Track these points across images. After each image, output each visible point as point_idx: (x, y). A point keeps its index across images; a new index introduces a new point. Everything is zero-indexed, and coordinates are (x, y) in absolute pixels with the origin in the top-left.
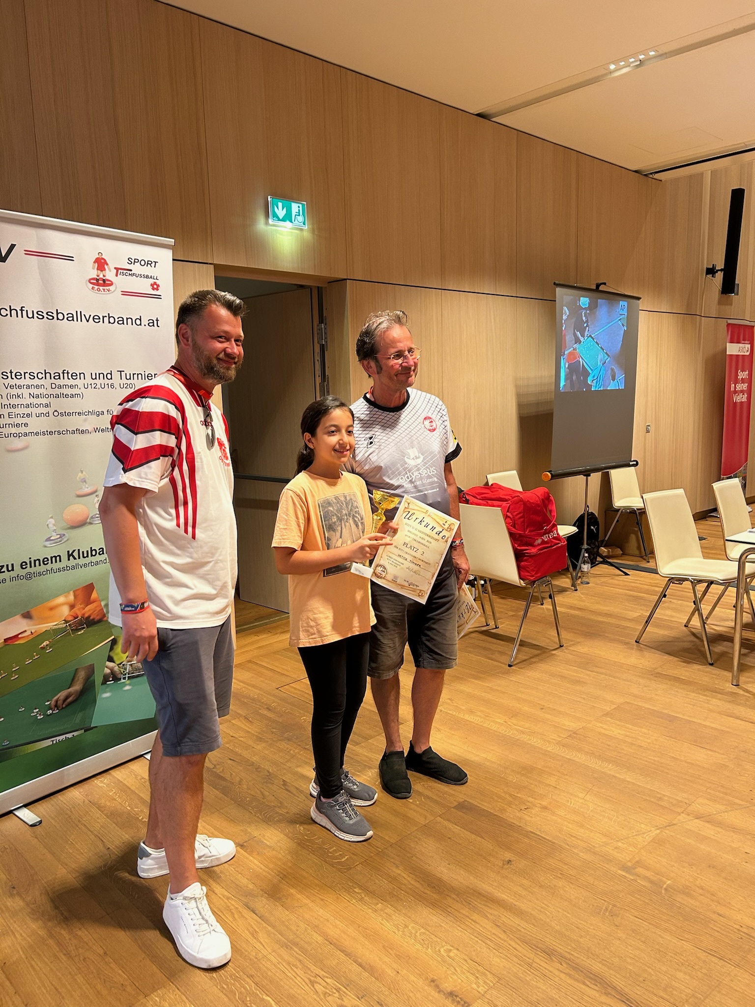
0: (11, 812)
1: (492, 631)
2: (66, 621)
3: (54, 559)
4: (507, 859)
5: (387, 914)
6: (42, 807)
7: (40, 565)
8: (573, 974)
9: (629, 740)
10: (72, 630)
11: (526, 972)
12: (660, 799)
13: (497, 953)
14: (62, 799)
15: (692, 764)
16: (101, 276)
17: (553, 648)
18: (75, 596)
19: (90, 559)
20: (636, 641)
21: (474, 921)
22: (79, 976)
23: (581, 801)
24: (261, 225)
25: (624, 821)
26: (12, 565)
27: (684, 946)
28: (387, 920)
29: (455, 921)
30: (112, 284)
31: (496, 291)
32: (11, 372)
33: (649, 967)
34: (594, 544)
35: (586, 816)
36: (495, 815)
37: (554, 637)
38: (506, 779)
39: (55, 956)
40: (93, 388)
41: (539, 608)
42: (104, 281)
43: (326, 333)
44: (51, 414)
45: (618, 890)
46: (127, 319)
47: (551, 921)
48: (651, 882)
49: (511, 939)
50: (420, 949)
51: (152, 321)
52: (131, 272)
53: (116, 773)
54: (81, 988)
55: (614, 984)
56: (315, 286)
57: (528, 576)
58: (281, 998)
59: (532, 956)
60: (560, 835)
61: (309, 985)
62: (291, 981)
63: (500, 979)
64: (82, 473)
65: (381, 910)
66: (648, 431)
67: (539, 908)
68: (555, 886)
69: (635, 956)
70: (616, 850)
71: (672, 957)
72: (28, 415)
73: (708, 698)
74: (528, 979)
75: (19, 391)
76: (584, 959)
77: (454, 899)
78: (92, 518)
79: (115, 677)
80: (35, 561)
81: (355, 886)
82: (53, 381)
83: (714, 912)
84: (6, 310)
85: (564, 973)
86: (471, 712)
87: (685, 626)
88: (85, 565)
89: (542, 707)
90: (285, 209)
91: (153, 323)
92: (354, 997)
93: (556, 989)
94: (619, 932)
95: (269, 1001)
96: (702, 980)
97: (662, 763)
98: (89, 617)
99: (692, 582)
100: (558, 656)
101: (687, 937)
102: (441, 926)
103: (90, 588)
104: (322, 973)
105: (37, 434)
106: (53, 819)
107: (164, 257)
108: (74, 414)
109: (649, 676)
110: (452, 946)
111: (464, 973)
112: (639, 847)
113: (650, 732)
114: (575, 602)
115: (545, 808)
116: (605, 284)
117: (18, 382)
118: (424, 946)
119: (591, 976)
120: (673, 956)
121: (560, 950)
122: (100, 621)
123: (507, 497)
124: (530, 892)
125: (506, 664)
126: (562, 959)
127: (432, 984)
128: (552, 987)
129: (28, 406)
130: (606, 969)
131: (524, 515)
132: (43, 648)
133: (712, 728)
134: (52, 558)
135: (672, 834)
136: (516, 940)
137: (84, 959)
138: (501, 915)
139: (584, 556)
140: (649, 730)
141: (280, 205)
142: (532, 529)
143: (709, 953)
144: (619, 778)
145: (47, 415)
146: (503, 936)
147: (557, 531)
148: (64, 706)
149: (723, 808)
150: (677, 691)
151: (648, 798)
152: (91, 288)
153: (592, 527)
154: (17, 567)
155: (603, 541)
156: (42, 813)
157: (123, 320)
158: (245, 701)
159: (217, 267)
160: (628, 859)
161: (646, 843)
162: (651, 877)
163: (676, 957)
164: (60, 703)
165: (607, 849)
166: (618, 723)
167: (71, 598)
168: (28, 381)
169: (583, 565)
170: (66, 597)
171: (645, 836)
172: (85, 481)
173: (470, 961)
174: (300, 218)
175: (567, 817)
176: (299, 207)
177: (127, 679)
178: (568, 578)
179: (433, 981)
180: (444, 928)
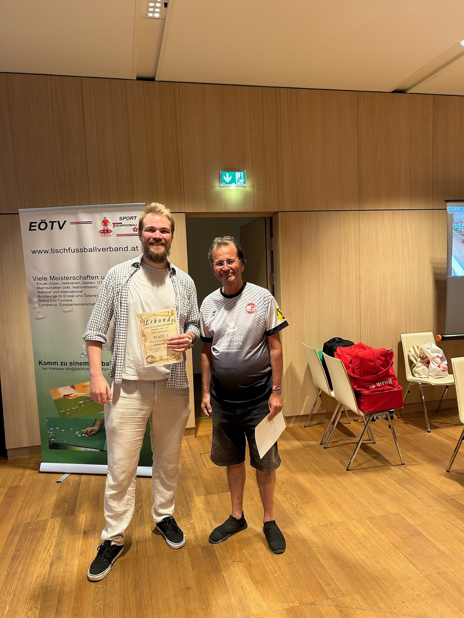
3: (85, 363)
7: (78, 365)
16: (106, 229)
26: (66, 362)
30: (111, 232)
32: (65, 277)
42: (107, 231)
51: (134, 248)
52: (121, 224)
57: (364, 409)
72: (72, 296)
75: (68, 285)
80: (76, 363)
82: (83, 280)
84: (62, 250)
105: (77, 305)
108: (93, 296)
117: (68, 281)
129: (72, 292)
131: (360, 367)
132: (80, 404)
145: (81, 296)
148: (90, 435)
152: (101, 235)
154: (68, 364)
157: (118, 249)
168: (72, 281)
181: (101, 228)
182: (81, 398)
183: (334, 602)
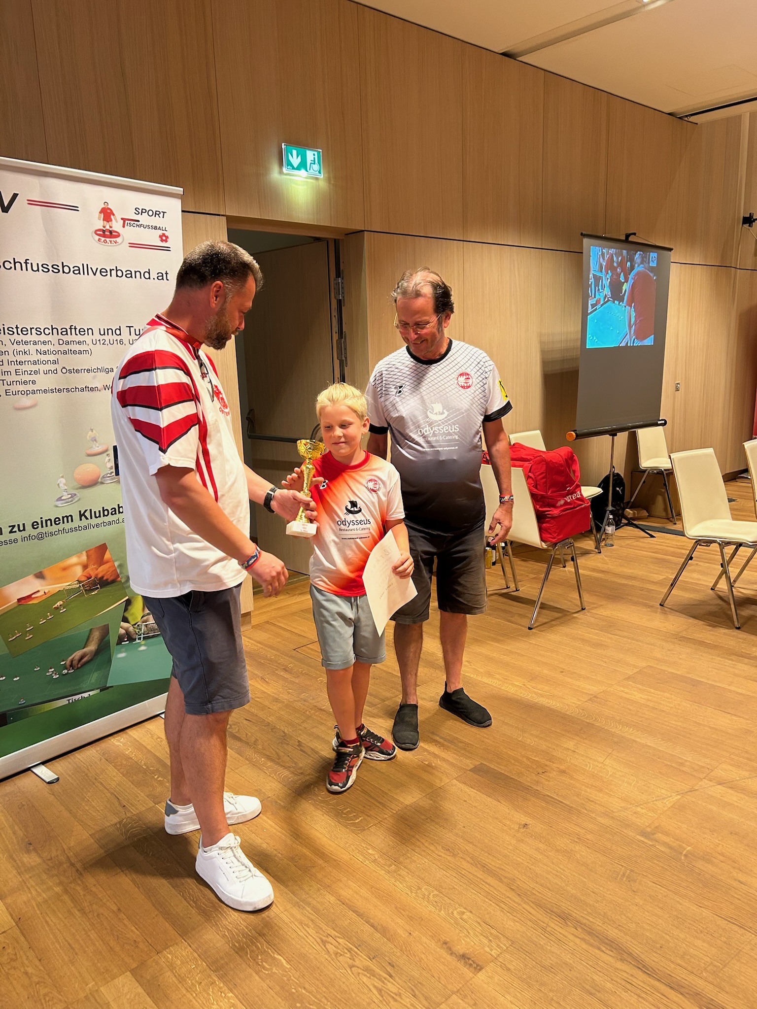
0: (29, 769)
1: (512, 593)
2: (79, 582)
3: (65, 519)
4: (523, 823)
5: (400, 875)
6: (60, 764)
7: (51, 525)
8: (588, 939)
9: (651, 704)
10: (85, 590)
11: (540, 936)
12: (682, 764)
13: (511, 916)
14: (79, 757)
15: (716, 729)
16: (108, 227)
17: (574, 611)
18: (88, 556)
19: (102, 519)
20: (660, 605)
21: (488, 884)
22: (93, 931)
23: (600, 765)
24: (275, 175)
25: (644, 785)
26: (24, 524)
27: (704, 914)
28: (400, 882)
29: (469, 884)
30: (118, 236)
31: (520, 243)
32: (17, 328)
33: (666, 934)
34: (619, 505)
35: (605, 780)
36: (512, 778)
37: (577, 599)
38: (524, 743)
39: (69, 911)
40: (101, 343)
41: (561, 571)
42: (111, 232)
43: (343, 288)
44: (59, 371)
45: (636, 856)
46: (135, 272)
47: (566, 885)
48: (671, 848)
49: (525, 903)
50: (433, 910)
51: (161, 275)
52: (138, 223)
53: (132, 732)
54: (94, 944)
55: (630, 951)
56: (332, 239)
57: (550, 538)
58: (293, 957)
59: (546, 920)
60: (578, 800)
61: (321, 945)
62: (303, 940)
63: (513, 942)
64: (92, 431)
65: (395, 872)
66: (677, 390)
67: (554, 872)
68: (572, 850)
69: (653, 922)
70: (635, 815)
71: (690, 924)
72: (36, 372)
73: (734, 663)
74: (542, 943)
75: (26, 348)
76: (600, 924)
77: (468, 862)
78: (103, 477)
79: (130, 637)
80: (46, 521)
81: (368, 847)
82: (60, 336)
83: (736, 880)
84: (10, 263)
85: (578, 937)
86: (489, 674)
87: (712, 589)
88: (97, 525)
89: (562, 670)
90: (300, 157)
92: (365, 957)
93: (570, 955)
94: (636, 897)
95: (280, 960)
96: (721, 948)
97: (684, 728)
98: (103, 577)
99: (719, 544)
100: (580, 619)
101: (706, 904)
102: (454, 888)
103: (103, 548)
104: (333, 933)
105: (45, 391)
106: (69, 776)
107: (173, 207)
108: (83, 371)
109: (673, 640)
110: (465, 909)
111: (477, 936)
112: (659, 812)
113: (673, 696)
114: (599, 565)
115: (563, 772)
116: (635, 234)
117: (25, 338)
118: (437, 907)
119: (607, 941)
120: (692, 922)
121: (575, 915)
123: (529, 457)
124: (545, 856)
125: (525, 627)
126: (578, 924)
127: (445, 946)
128: (567, 952)
129: (35, 363)
130: (622, 935)
131: (546, 475)
132: (57, 608)
133: (737, 693)
134: (63, 517)
135: (694, 800)
136: (532, 905)
137: (98, 915)
138: (516, 879)
139: (608, 518)
140: (671, 694)
141: (294, 152)
142: (554, 489)
143: (729, 921)
144: (640, 743)
145: (55, 372)
146: (517, 899)
147: (580, 492)
148: (79, 666)
149: (747, 774)
150: (701, 655)
151: (669, 763)
152: (97, 240)
153: (618, 489)
154: (29, 527)
155: (628, 502)
156: (59, 770)
157: (131, 274)
158: (262, 662)
159: (230, 219)
160: (647, 825)
161: (666, 809)
162: (671, 843)
163: (694, 924)
164: (75, 662)
165: (625, 814)
166: (640, 687)
167: (84, 558)
168: (34, 337)
169: (607, 527)
170: (79, 557)
171: (665, 801)
172: (95, 440)
173: (483, 923)
174: (316, 167)
175: (585, 781)
176: (314, 155)
177: (142, 639)
178: (592, 540)
179: (445, 943)
180: (458, 890)
181: (100, 224)
182: (59, 594)
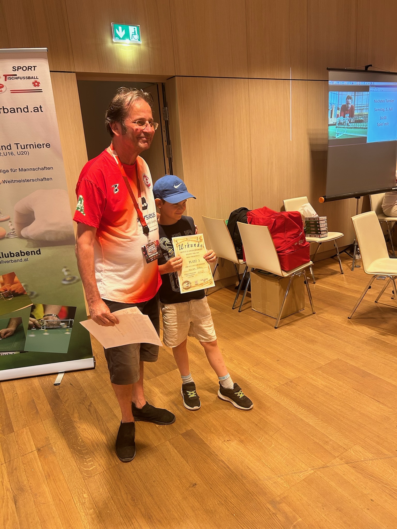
18: (4, 279)
19: (10, 258)
30: (2, 87)
46: (17, 109)
51: (36, 108)
52: (16, 77)
78: (8, 234)
79: (37, 327)
88: (8, 262)
91: (36, 110)
98: (14, 291)
103: (12, 275)
122: (22, 294)
157: (14, 110)
164: (2, 335)
177: (45, 329)
183: (342, 459)
